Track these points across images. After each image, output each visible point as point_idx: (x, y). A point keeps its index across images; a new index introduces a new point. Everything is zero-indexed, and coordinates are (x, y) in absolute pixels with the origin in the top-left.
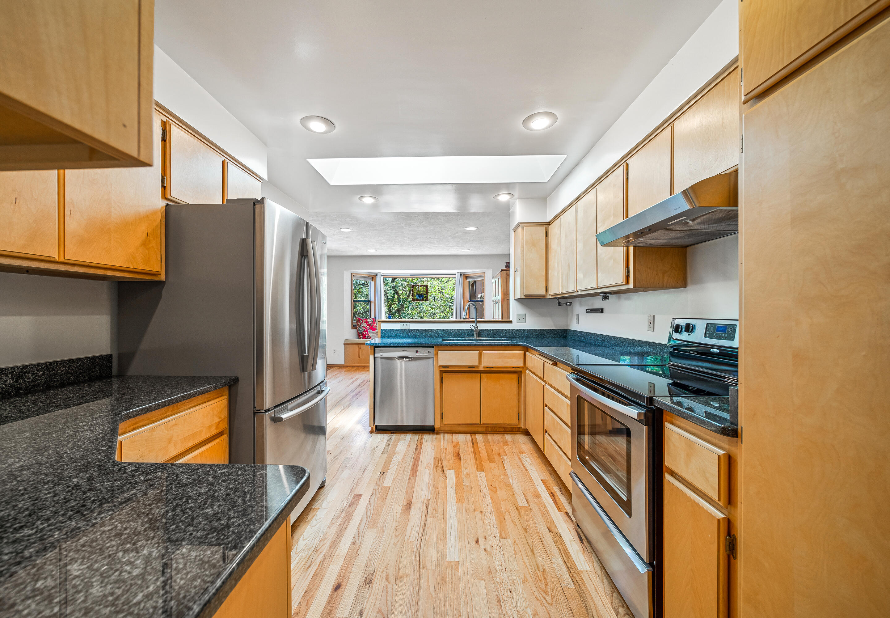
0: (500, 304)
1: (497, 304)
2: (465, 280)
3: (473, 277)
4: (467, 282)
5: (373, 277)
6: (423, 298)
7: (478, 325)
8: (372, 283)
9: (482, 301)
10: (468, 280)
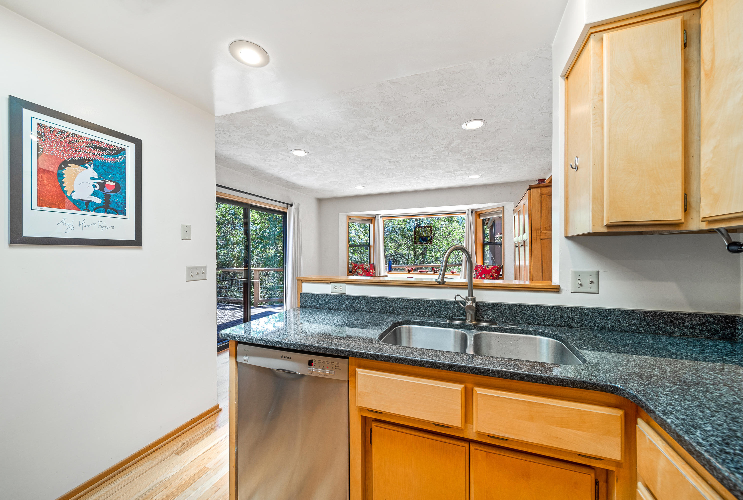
0: (527, 249)
1: (522, 248)
2: (478, 217)
3: (488, 214)
4: (480, 221)
5: (372, 220)
6: (427, 241)
7: (475, 292)
8: (371, 226)
9: (500, 244)
10: (482, 218)
